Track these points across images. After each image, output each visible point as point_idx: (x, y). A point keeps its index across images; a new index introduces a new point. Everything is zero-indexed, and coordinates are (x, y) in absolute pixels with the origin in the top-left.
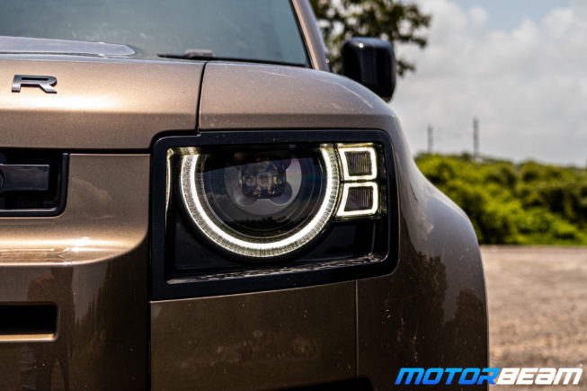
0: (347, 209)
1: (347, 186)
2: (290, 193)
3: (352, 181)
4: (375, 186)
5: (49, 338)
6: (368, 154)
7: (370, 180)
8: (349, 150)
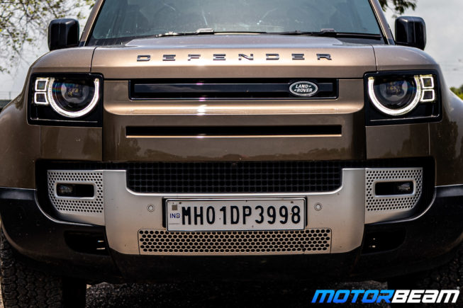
0: (424, 99)
1: (424, 91)
2: (404, 93)
3: (425, 89)
4: (433, 91)
5: (340, 135)
6: (430, 79)
7: (431, 88)
8: (424, 77)
